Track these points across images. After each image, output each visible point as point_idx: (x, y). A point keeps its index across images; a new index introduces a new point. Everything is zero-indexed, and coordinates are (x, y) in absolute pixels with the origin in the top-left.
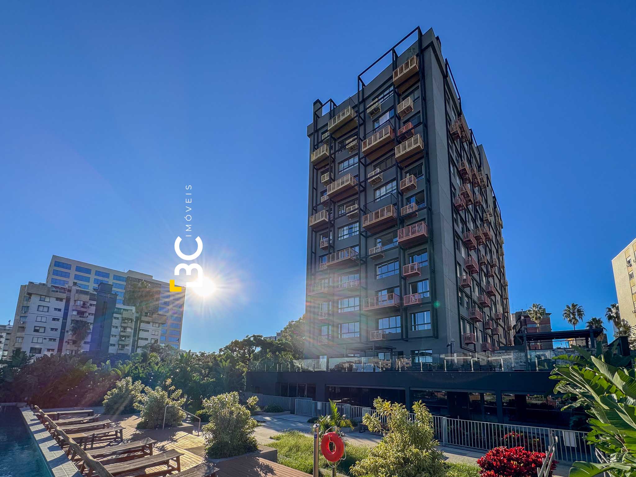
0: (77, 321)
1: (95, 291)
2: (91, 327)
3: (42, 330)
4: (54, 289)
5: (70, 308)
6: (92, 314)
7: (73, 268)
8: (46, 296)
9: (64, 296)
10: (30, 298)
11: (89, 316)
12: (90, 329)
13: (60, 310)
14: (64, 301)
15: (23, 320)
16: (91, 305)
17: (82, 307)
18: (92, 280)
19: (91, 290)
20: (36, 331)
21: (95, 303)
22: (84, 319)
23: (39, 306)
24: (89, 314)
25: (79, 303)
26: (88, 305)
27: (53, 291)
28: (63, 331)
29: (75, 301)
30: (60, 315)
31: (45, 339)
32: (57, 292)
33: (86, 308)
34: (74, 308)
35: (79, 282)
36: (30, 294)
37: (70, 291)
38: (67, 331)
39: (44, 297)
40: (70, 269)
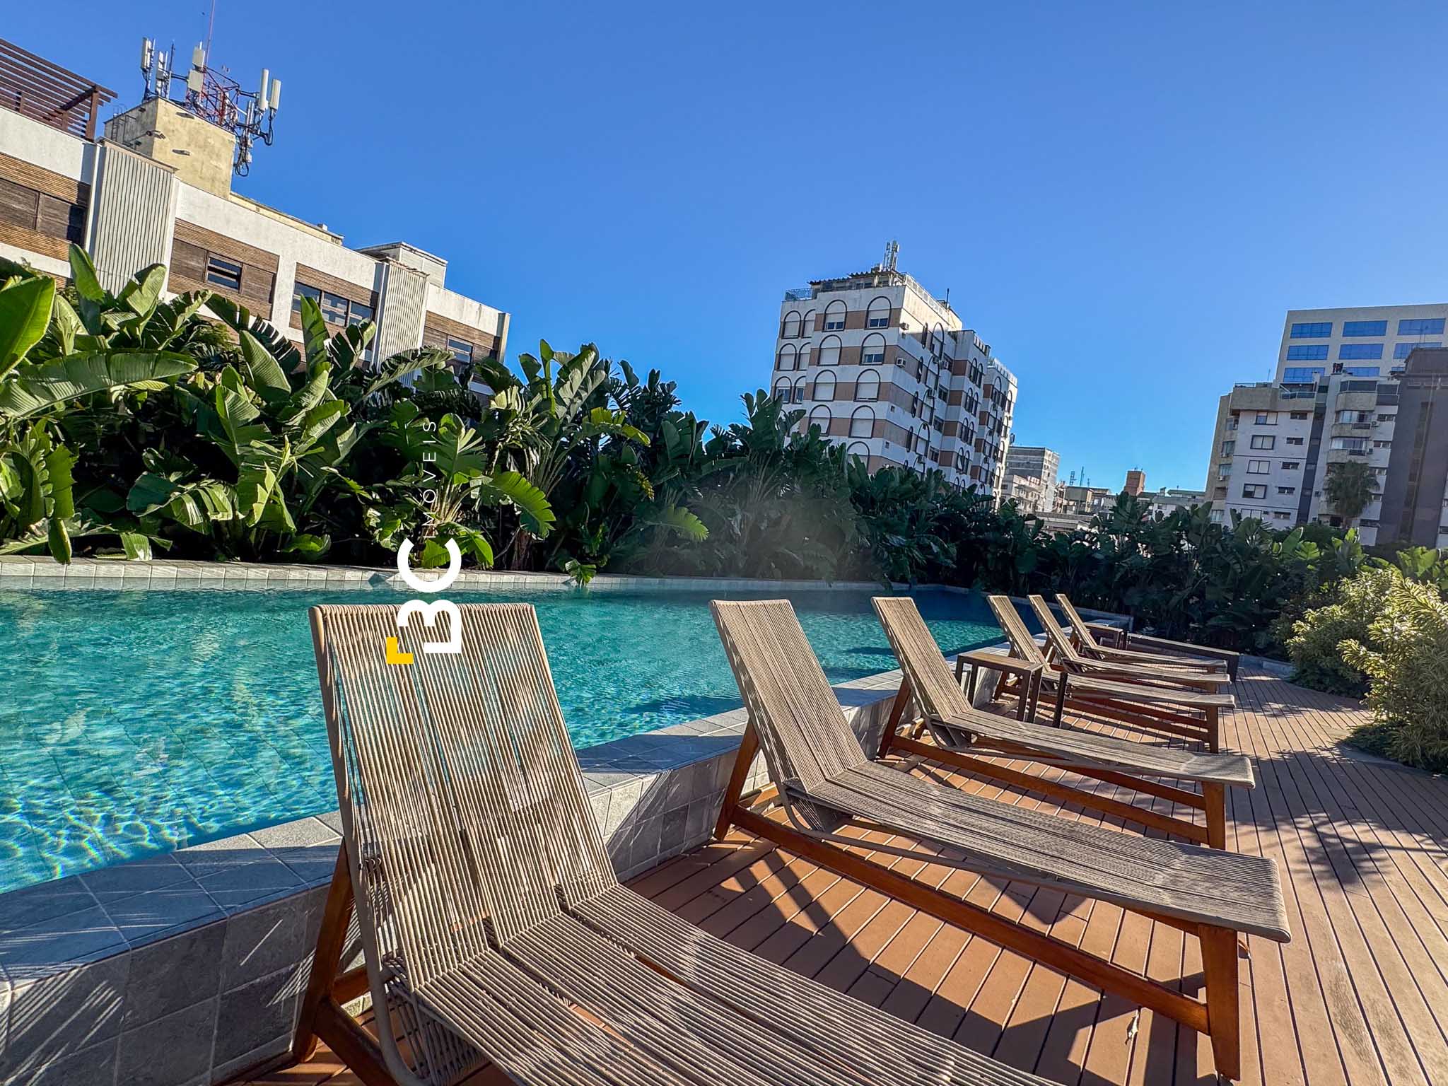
0: (1342, 466)
1: (1396, 377)
2: (1382, 479)
3: (1259, 493)
4: (1287, 392)
5: (1325, 435)
6: (1386, 443)
7: (1337, 330)
8: (1267, 411)
9: (1309, 404)
10: (1237, 421)
11: (1375, 450)
12: (1377, 484)
13: (1299, 441)
14: (1311, 417)
15: (1223, 472)
16: (1382, 418)
17: (1356, 427)
18: (1389, 350)
19: (1383, 378)
20: (1248, 494)
21: (1393, 410)
22: (1360, 460)
23: (1254, 436)
24: (1377, 444)
25: (1350, 417)
26: (1374, 418)
27: (1285, 397)
28: (1308, 493)
29: (1338, 413)
30: (1300, 453)
31: (1266, 513)
32: (1293, 396)
33: (1367, 427)
34: (1334, 433)
35: (1347, 364)
36: (1236, 413)
37: (1324, 389)
38: (1317, 493)
39: (1265, 414)
40: (1329, 335)
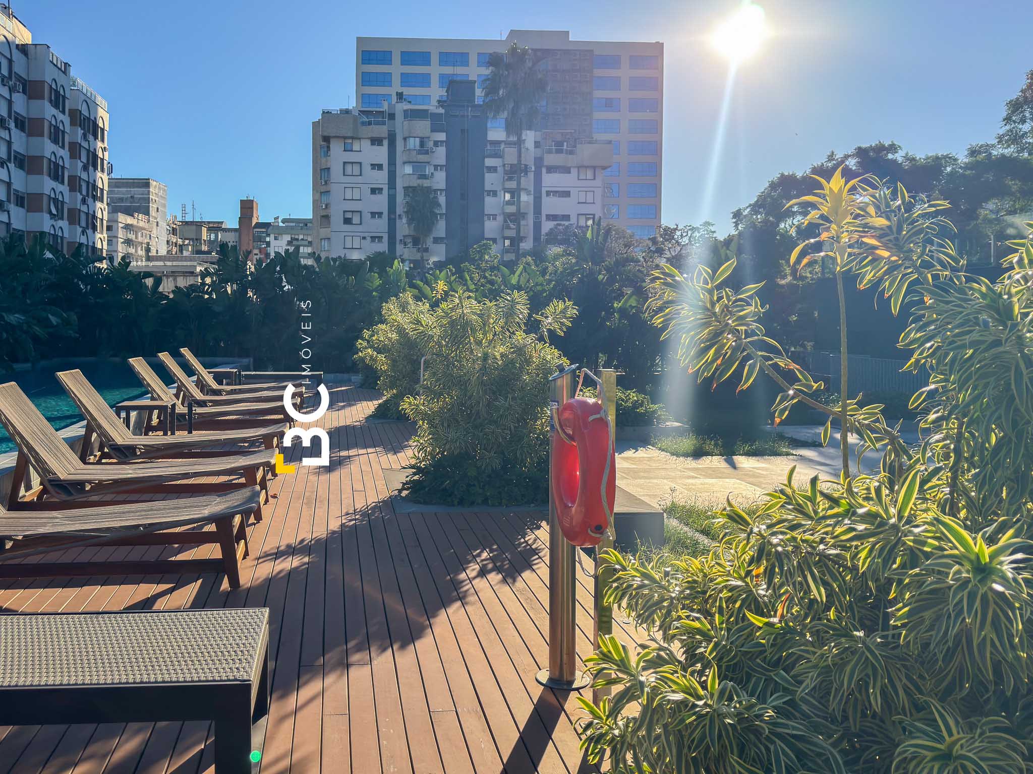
0: (414, 189)
1: (442, 106)
2: (442, 199)
3: (356, 220)
4: (365, 119)
5: (399, 161)
6: (441, 166)
7: (396, 58)
8: (353, 138)
9: (381, 131)
10: (328, 147)
11: (436, 174)
12: (439, 205)
13: (379, 167)
14: (386, 143)
15: (324, 198)
16: (436, 144)
17: (420, 152)
18: (435, 80)
19: (433, 107)
20: (347, 221)
21: (442, 136)
22: (426, 183)
23: (345, 163)
24: (436, 167)
25: (414, 143)
26: (431, 144)
27: (363, 123)
28: (393, 216)
29: (405, 139)
30: (381, 178)
31: (364, 238)
32: (370, 123)
33: (427, 153)
34: (405, 159)
35: (407, 91)
36: (327, 139)
37: (392, 116)
38: (400, 215)
39: (350, 141)
40: (389, 62)
